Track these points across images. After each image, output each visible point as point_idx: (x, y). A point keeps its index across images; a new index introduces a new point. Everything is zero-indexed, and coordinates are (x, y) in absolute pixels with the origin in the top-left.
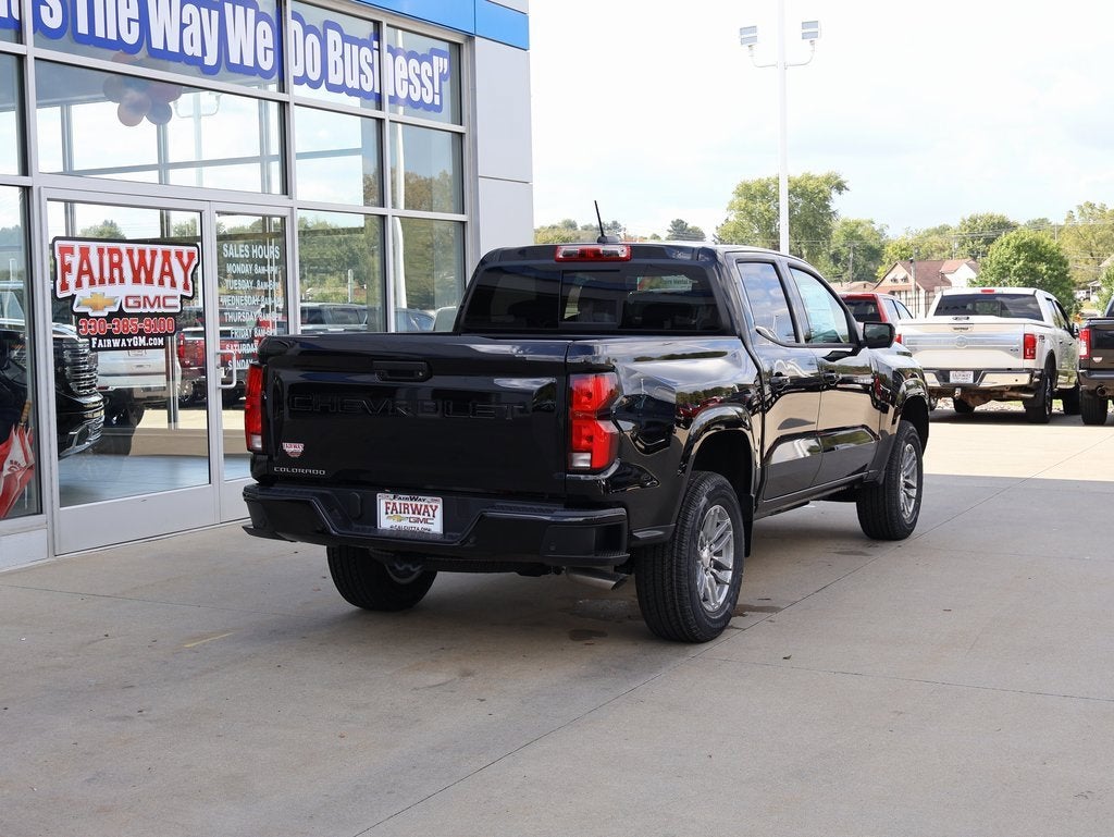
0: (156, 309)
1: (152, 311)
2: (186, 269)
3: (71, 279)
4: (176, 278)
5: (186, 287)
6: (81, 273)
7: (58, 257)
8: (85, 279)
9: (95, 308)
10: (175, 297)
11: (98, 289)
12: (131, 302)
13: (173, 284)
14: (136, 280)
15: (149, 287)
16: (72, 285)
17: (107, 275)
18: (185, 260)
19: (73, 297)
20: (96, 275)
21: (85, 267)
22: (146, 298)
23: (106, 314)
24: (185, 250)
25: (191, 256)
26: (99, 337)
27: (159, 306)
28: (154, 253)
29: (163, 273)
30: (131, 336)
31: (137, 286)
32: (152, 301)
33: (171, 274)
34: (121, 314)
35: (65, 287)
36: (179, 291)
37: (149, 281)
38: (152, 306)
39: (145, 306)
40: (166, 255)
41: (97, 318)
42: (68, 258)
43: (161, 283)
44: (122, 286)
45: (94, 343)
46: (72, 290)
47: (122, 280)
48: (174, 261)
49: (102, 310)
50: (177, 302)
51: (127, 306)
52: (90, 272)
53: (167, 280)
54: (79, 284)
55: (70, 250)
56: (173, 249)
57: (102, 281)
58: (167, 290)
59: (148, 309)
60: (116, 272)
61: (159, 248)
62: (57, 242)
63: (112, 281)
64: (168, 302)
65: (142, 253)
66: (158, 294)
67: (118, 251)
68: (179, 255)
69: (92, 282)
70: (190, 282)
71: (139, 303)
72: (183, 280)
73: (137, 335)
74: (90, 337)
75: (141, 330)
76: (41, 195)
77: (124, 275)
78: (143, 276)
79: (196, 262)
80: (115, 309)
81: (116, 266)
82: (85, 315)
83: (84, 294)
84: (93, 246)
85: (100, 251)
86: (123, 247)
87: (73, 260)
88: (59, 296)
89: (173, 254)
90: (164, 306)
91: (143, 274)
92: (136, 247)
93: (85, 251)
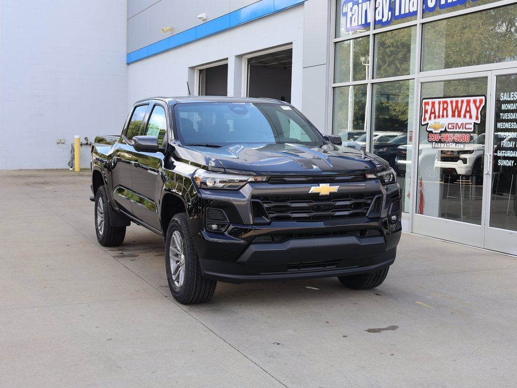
0: (461, 130)
1: (459, 131)
2: (477, 109)
3: (427, 116)
4: (472, 114)
5: (477, 118)
6: (431, 113)
7: (423, 107)
8: (433, 116)
9: (435, 129)
10: (471, 124)
11: (437, 120)
12: (450, 126)
13: (471, 117)
14: (453, 116)
15: (459, 119)
16: (427, 119)
17: (441, 114)
18: (478, 104)
19: (428, 124)
20: (437, 114)
21: (433, 111)
22: (457, 124)
23: (439, 132)
24: (478, 98)
25: (481, 101)
26: (436, 142)
27: (463, 128)
28: (462, 102)
29: (466, 111)
30: (449, 142)
31: (453, 119)
32: (460, 125)
33: (470, 112)
35: (425, 120)
36: (474, 120)
37: (459, 116)
38: (459, 128)
39: (456, 128)
40: (468, 102)
41: (436, 133)
42: (427, 107)
43: (465, 116)
44: (447, 119)
45: (434, 145)
46: (427, 121)
47: (447, 116)
48: (472, 105)
49: (438, 130)
50: (472, 126)
51: (448, 128)
52: (434, 113)
53: (468, 115)
54: (430, 118)
55: (427, 104)
56: (472, 99)
57: (439, 117)
58: (467, 120)
59: (458, 130)
60: (445, 112)
61: (465, 99)
62: (424, 100)
63: (443, 116)
64: (468, 126)
65: (457, 102)
66: (463, 122)
67: (446, 102)
68: (475, 102)
69: (435, 117)
70: (479, 116)
71: (454, 126)
72: (475, 114)
73: (452, 142)
74: (432, 142)
75: (454, 140)
76: (418, 81)
77: (448, 113)
78: (456, 113)
79: (483, 104)
80: (443, 130)
81: (445, 109)
82: (431, 132)
83: (432, 122)
84: (437, 101)
85: (439, 103)
86: (449, 100)
87: (429, 108)
88: (423, 124)
89: (472, 101)
90: (465, 128)
91: (456, 112)
92: (454, 99)
93: (433, 103)
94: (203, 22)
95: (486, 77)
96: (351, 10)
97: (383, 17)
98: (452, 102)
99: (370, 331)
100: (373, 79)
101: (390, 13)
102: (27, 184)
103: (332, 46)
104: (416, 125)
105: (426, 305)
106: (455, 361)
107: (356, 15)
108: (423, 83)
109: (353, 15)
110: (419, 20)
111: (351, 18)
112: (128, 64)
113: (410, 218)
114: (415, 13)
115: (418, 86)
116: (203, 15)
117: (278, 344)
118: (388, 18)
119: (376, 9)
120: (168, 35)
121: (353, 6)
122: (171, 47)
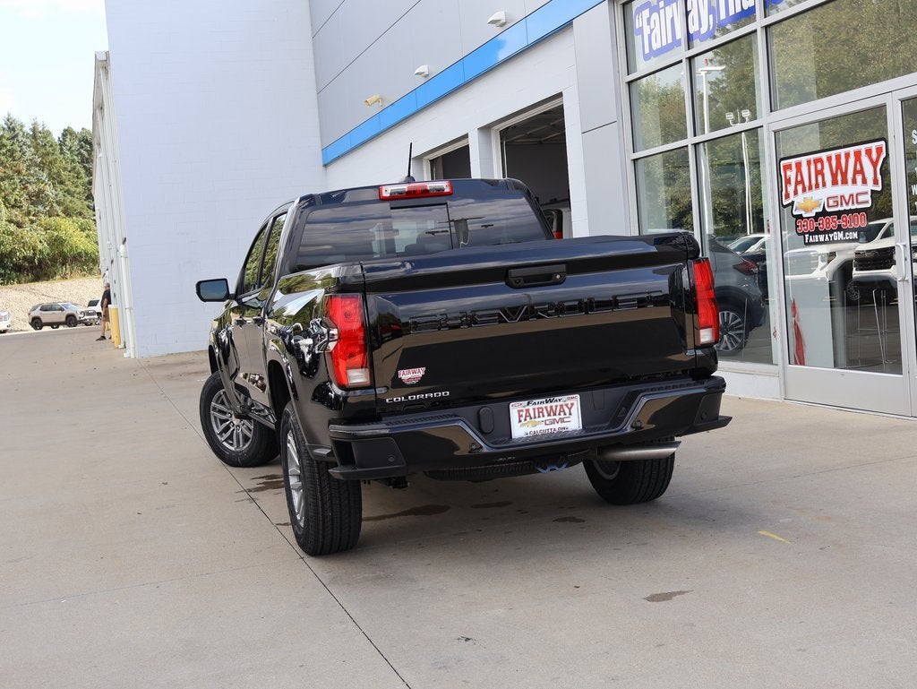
0: (851, 207)
1: (848, 208)
2: (874, 164)
3: (791, 189)
4: (867, 175)
5: (876, 182)
6: (797, 183)
7: (783, 173)
8: (800, 188)
10: (866, 193)
11: (808, 194)
12: (831, 202)
13: (864, 181)
14: (835, 182)
15: (845, 187)
16: (791, 194)
17: (813, 182)
18: (874, 156)
19: (792, 204)
20: (807, 183)
21: (799, 178)
22: (842, 197)
23: (814, 215)
24: (873, 146)
25: (879, 150)
26: (810, 234)
27: (853, 203)
28: (847, 155)
29: (856, 172)
30: (832, 231)
31: (836, 188)
32: (847, 198)
33: (862, 172)
34: (824, 213)
35: (787, 196)
36: (870, 186)
37: (845, 182)
38: (847, 204)
39: (842, 204)
40: (858, 154)
41: (808, 218)
42: (789, 173)
43: (854, 181)
44: (824, 189)
45: (807, 239)
46: (792, 198)
47: (824, 185)
48: (865, 159)
49: (811, 211)
50: (868, 197)
51: (828, 206)
52: (802, 182)
53: (859, 178)
54: (796, 193)
55: (788, 167)
56: (863, 148)
57: (810, 188)
58: (859, 187)
59: (845, 207)
60: (820, 178)
61: (851, 150)
62: (782, 162)
63: (817, 186)
64: (861, 198)
65: (838, 157)
66: (851, 192)
67: (820, 160)
68: (869, 152)
69: (804, 190)
70: (879, 177)
71: (837, 202)
72: (872, 175)
73: (837, 231)
74: (803, 234)
75: (839, 226)
76: (768, 130)
77: (826, 179)
78: (839, 178)
79: (883, 156)
80: (820, 210)
81: (820, 173)
82: (800, 217)
83: (799, 200)
84: (804, 160)
85: (809, 163)
86: (824, 156)
87: (792, 174)
88: (785, 204)
89: (863, 153)
90: (857, 203)
91: (839, 176)
92: (833, 153)
93: (799, 165)
94: (424, 80)
95: (885, 106)
96: (649, 23)
97: (700, 26)
98: (829, 159)
99: (652, 598)
100: (695, 136)
101: (711, 16)
102: (171, 377)
103: (624, 89)
104: (773, 207)
105: (776, 537)
106: (804, 650)
107: (657, 30)
108: (779, 131)
109: (652, 30)
110: (760, 22)
111: (650, 36)
112: (325, 166)
113: (781, 374)
114: (752, 10)
115: (769, 139)
116: (424, 69)
117: (467, 639)
118: (709, 26)
119: (687, 13)
120: (376, 109)
121: (651, 15)
122: (383, 127)
